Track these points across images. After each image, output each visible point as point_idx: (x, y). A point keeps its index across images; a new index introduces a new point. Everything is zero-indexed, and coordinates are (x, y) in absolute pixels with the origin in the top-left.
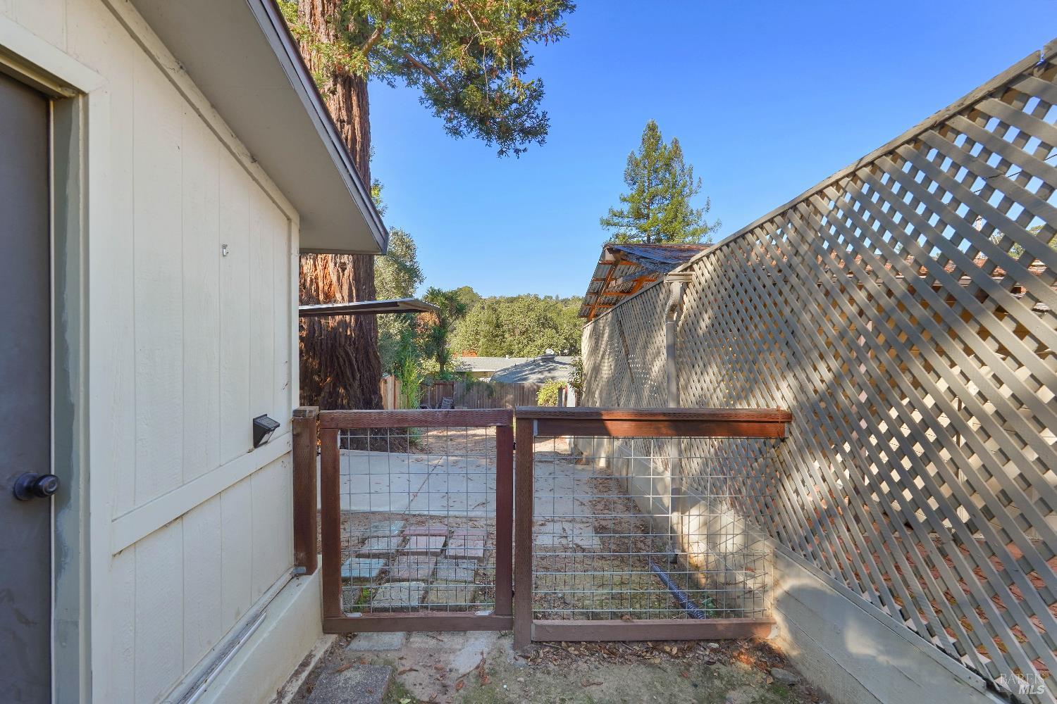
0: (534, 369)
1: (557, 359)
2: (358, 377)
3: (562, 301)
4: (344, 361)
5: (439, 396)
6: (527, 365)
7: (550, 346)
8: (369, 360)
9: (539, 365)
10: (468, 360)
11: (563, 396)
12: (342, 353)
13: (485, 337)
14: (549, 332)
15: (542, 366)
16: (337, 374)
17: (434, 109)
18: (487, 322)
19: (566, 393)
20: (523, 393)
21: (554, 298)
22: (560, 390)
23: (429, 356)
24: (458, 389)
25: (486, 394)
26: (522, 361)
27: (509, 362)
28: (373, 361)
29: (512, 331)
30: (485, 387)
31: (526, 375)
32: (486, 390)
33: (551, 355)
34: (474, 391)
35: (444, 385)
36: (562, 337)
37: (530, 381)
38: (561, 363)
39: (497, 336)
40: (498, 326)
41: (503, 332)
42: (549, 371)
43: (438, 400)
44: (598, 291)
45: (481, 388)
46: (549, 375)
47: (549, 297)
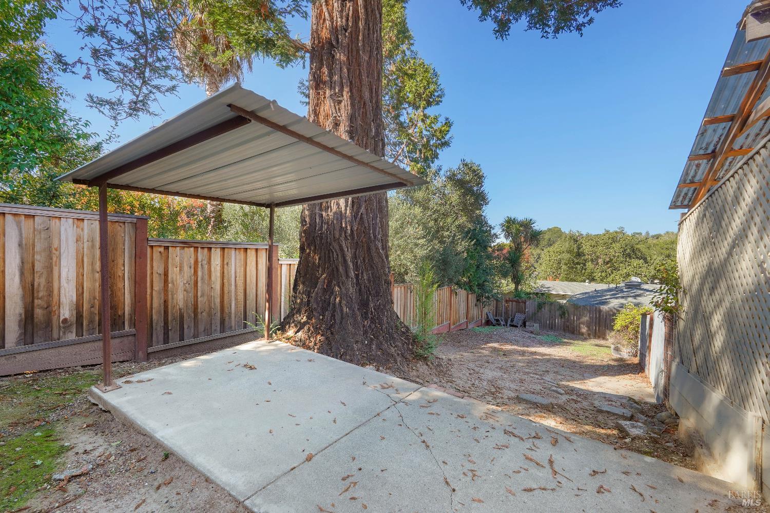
0: (616, 294)
1: (645, 287)
2: (352, 274)
3: (653, 237)
4: (337, 255)
5: (512, 311)
6: (610, 290)
7: (637, 275)
8: (371, 259)
9: (622, 291)
10: (548, 283)
11: (648, 324)
12: (337, 247)
13: (566, 264)
14: (635, 262)
15: (626, 292)
16: (333, 270)
17: (479, 11)
18: (569, 252)
19: (652, 320)
20: (600, 316)
21: (643, 234)
22: (644, 316)
23: (505, 276)
24: (530, 307)
25: (558, 313)
26: (603, 286)
27: (589, 287)
28: (376, 260)
29: (595, 261)
30: (558, 307)
31: (606, 299)
32: (558, 310)
33: (638, 282)
34: (546, 310)
35: (517, 302)
36: (652, 267)
37: (611, 305)
38: (648, 291)
39: (578, 263)
40: (579, 254)
41: (586, 261)
42: (635, 297)
43: (511, 316)
44: (714, 151)
45: (553, 307)
46: (634, 301)
47: (638, 234)
